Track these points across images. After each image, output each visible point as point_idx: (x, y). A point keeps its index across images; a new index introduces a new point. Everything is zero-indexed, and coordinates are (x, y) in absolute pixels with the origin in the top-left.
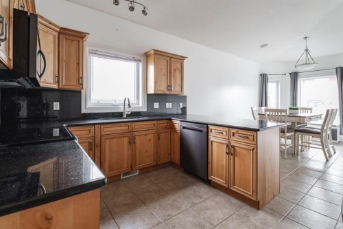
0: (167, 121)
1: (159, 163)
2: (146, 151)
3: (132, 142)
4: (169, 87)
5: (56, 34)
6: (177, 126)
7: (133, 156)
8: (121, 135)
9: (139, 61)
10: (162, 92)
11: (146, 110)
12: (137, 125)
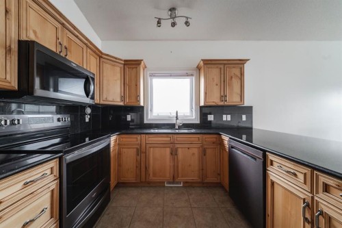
0: (215, 136)
1: (206, 181)
2: (190, 165)
3: (174, 153)
4: (223, 97)
5: (122, 66)
6: (226, 142)
7: (175, 168)
8: (164, 145)
9: (192, 75)
10: (214, 104)
11: (198, 122)
12: (179, 138)
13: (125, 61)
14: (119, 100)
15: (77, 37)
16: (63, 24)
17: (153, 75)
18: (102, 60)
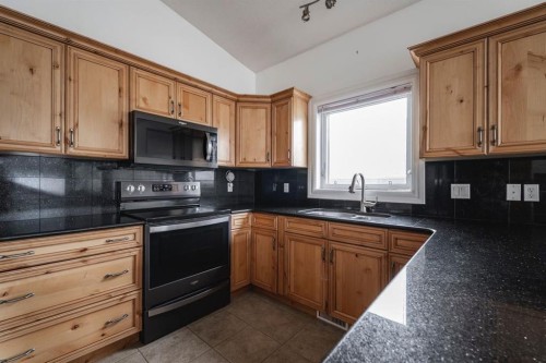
3: (328, 257)
4: (485, 132)
5: (268, 106)
7: (331, 286)
8: (313, 240)
9: (406, 89)
10: (450, 155)
11: (422, 201)
12: (339, 230)
13: (272, 96)
14: (263, 159)
15: (196, 87)
16: (175, 80)
17: (324, 109)
18: (239, 105)
